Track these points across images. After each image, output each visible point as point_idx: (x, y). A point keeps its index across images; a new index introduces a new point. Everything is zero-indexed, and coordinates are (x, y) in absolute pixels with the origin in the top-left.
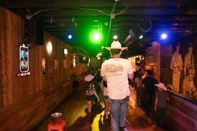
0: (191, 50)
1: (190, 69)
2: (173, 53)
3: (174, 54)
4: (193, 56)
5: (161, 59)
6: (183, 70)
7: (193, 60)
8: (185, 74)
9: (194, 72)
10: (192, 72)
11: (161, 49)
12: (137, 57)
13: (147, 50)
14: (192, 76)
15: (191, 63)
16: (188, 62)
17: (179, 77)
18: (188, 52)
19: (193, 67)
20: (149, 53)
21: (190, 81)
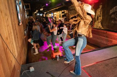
0: (101, 6)
4: (102, 10)
6: (95, 17)
7: (102, 12)
8: (96, 19)
10: (101, 18)
12: (63, 11)
13: (70, 7)
14: (100, 20)
15: (100, 14)
16: (98, 13)
19: (101, 16)
20: (71, 9)
21: (99, 23)
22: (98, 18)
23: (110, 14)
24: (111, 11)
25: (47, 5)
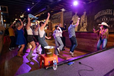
0: (85, 13)
1: (84, 23)
2: (72, 16)
3: (74, 16)
4: (86, 16)
5: (64, 20)
7: (86, 18)
8: (81, 26)
9: (87, 24)
11: (64, 15)
13: (53, 15)
14: (85, 26)
15: (85, 20)
16: (83, 20)
17: (77, 28)
18: (83, 14)
19: (86, 22)
20: (54, 18)
21: (84, 29)
22: (82, 24)
23: (95, 19)
24: (96, 17)
25: (29, 10)
